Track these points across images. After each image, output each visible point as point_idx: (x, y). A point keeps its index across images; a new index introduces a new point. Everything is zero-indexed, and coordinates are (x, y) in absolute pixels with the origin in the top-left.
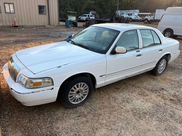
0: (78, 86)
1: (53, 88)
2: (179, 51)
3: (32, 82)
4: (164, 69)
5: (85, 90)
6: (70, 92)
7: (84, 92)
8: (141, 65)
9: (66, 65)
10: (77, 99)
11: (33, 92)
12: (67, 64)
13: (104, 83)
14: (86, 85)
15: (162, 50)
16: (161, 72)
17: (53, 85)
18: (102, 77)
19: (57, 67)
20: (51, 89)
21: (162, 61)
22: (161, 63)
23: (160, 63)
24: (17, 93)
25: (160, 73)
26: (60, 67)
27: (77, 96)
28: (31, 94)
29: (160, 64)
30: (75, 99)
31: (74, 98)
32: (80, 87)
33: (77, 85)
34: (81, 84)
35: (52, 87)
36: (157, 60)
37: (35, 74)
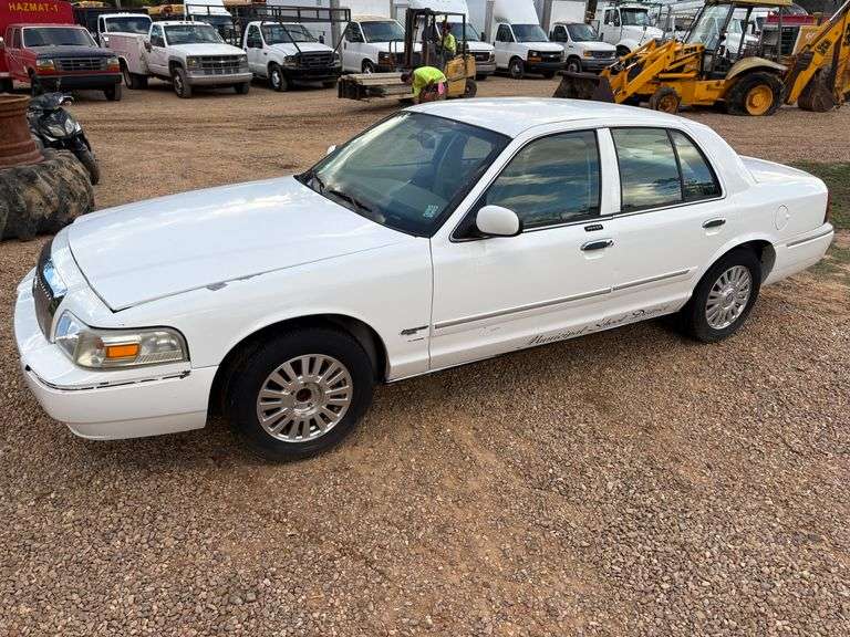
0: (297, 368)
1: (187, 373)
2: (829, 226)
3: (101, 345)
4: (741, 309)
5: (333, 387)
6: (265, 392)
7: (332, 397)
8: (610, 291)
9: (247, 277)
10: (302, 424)
11: (104, 385)
12: (249, 274)
13: (423, 362)
14: (335, 364)
15: (719, 223)
16: (726, 324)
17: (189, 360)
18: (413, 336)
19: (208, 287)
20: (182, 377)
21: (725, 274)
22: (723, 282)
23: (718, 282)
24: (45, 387)
25: (719, 327)
26: (221, 285)
27: (298, 411)
28: (95, 390)
29: (717, 289)
30: (292, 422)
31: (284, 417)
32: (311, 371)
33: (292, 364)
34: (312, 362)
35: (185, 366)
36: (698, 270)
37: (114, 312)
